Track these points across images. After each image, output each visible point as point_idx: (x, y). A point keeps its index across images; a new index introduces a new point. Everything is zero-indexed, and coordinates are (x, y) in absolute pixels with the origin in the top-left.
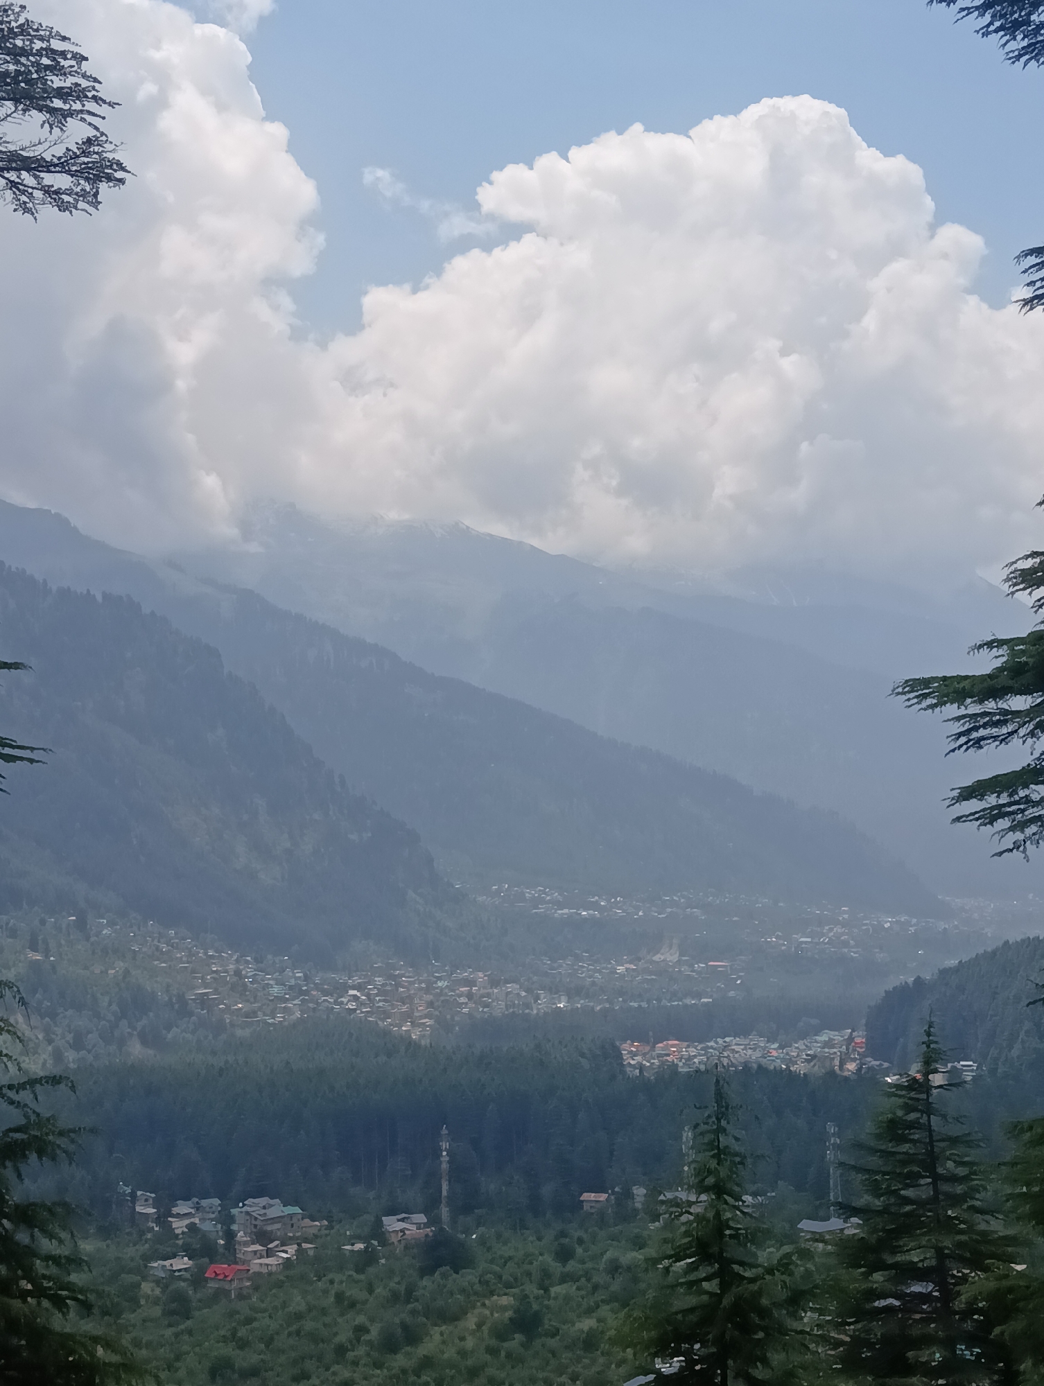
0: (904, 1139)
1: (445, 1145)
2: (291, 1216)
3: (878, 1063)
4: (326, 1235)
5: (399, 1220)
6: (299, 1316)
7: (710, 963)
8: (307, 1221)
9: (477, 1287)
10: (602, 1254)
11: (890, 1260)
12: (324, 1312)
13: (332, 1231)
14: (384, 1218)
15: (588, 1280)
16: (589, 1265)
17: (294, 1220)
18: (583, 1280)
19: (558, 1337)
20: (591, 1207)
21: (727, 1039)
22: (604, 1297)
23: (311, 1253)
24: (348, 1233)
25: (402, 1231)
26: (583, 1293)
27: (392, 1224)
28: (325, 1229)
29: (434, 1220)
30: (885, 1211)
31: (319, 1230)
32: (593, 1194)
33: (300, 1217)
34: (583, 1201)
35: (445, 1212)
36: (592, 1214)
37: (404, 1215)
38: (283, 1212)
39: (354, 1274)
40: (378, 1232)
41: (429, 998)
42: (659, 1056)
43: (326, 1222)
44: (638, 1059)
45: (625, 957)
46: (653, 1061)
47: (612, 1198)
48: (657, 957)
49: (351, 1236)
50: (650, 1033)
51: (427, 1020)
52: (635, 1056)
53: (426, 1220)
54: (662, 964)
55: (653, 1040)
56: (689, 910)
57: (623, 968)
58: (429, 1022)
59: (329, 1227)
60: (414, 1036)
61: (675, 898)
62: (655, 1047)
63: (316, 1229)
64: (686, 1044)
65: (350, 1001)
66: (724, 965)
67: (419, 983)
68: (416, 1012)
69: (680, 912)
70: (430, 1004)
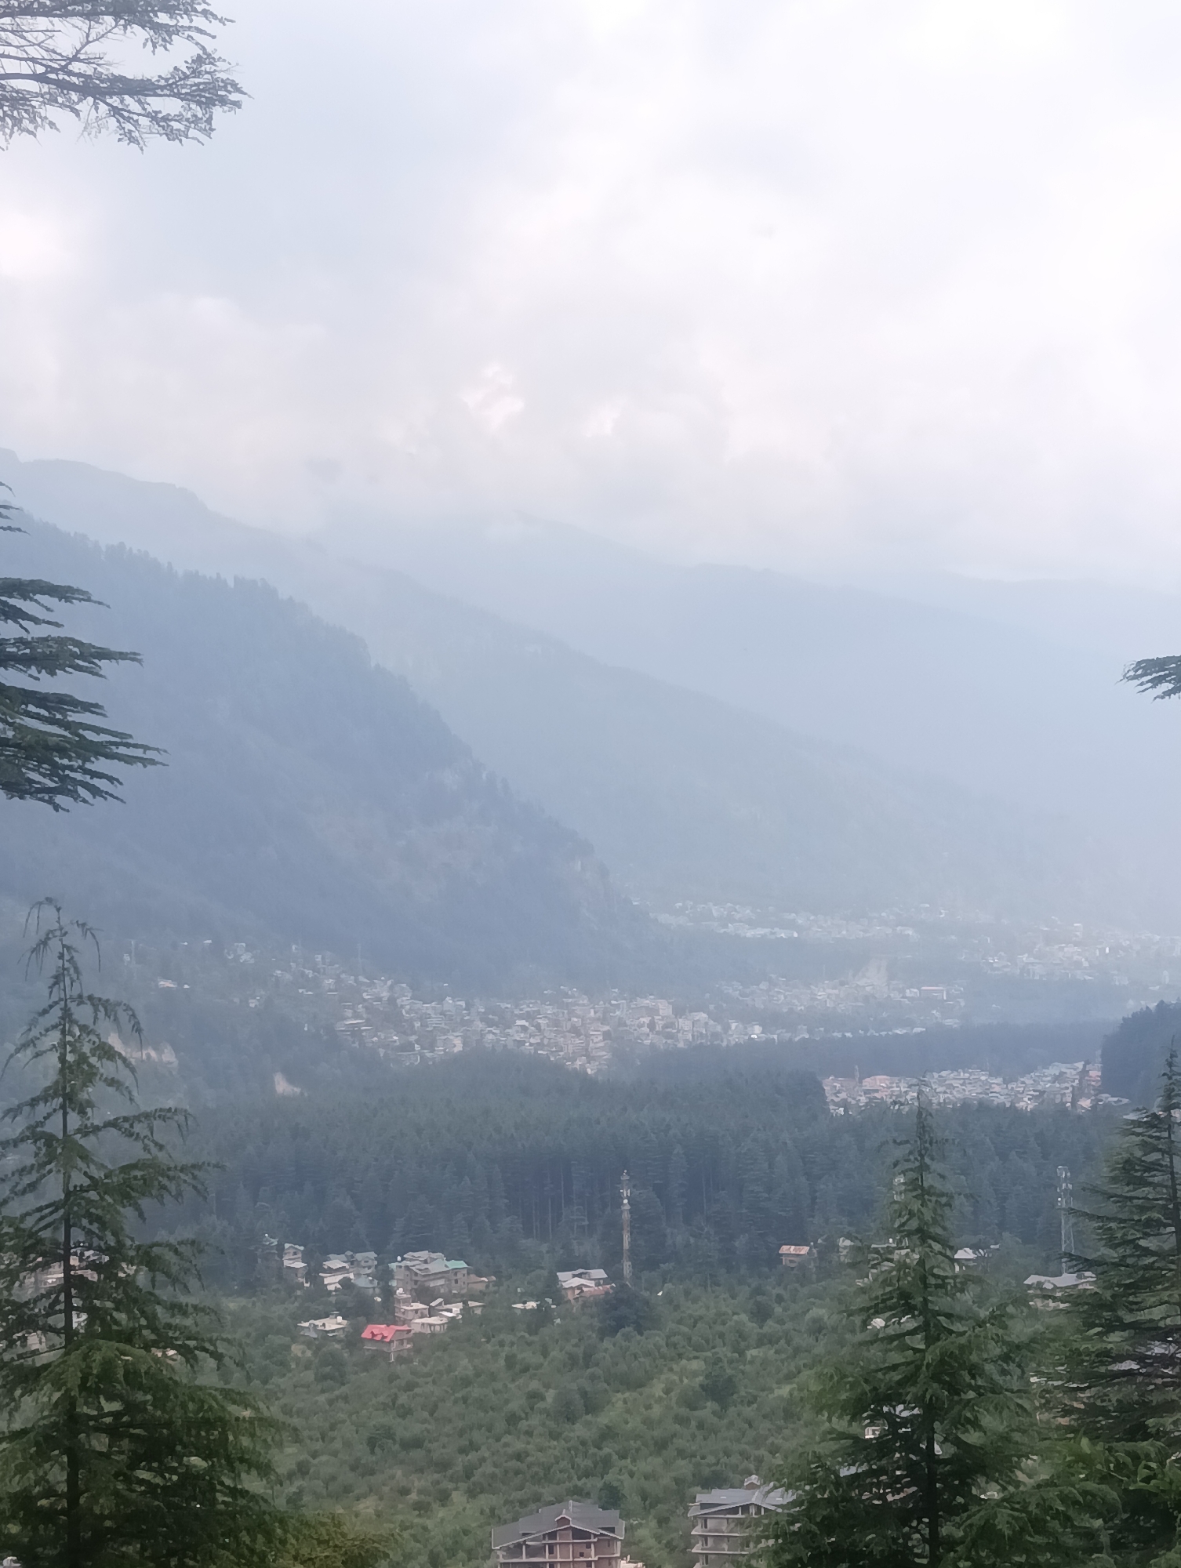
0: (1142, 1182)
1: (626, 1192)
2: (456, 1271)
3: (1116, 1099)
4: (495, 1292)
5: (574, 1276)
6: (466, 1382)
7: (923, 988)
8: (473, 1276)
9: (664, 1350)
10: (805, 1313)
11: (1129, 1318)
12: (493, 1377)
13: (501, 1288)
14: (558, 1274)
15: (788, 1343)
16: (789, 1325)
17: (459, 1276)
18: (783, 1342)
19: (755, 1405)
20: (791, 1261)
21: (944, 1073)
22: (805, 1361)
23: (478, 1312)
24: (519, 1290)
25: (579, 1287)
26: (783, 1356)
27: (569, 1280)
28: (494, 1286)
29: (614, 1276)
30: (1121, 1262)
31: (487, 1287)
32: (793, 1247)
33: (465, 1272)
34: (782, 1255)
35: (627, 1267)
36: (792, 1268)
37: (580, 1271)
38: (446, 1266)
39: (527, 1335)
40: (552, 1289)
41: (606, 1028)
42: (866, 1092)
43: (494, 1278)
44: (843, 1095)
45: (826, 982)
46: (859, 1098)
47: (815, 1251)
48: (861, 983)
49: (522, 1293)
50: (857, 1067)
51: (604, 1053)
52: (839, 1092)
53: (606, 1276)
54: (868, 989)
55: (857, 1074)
56: (899, 928)
57: (825, 994)
58: (605, 1055)
59: (498, 1284)
60: (589, 1071)
61: (883, 914)
62: (861, 1082)
63: (485, 1285)
64: (896, 1079)
65: (517, 1032)
66: (939, 991)
67: (595, 1013)
68: (591, 1045)
69: (889, 931)
70: (606, 1035)
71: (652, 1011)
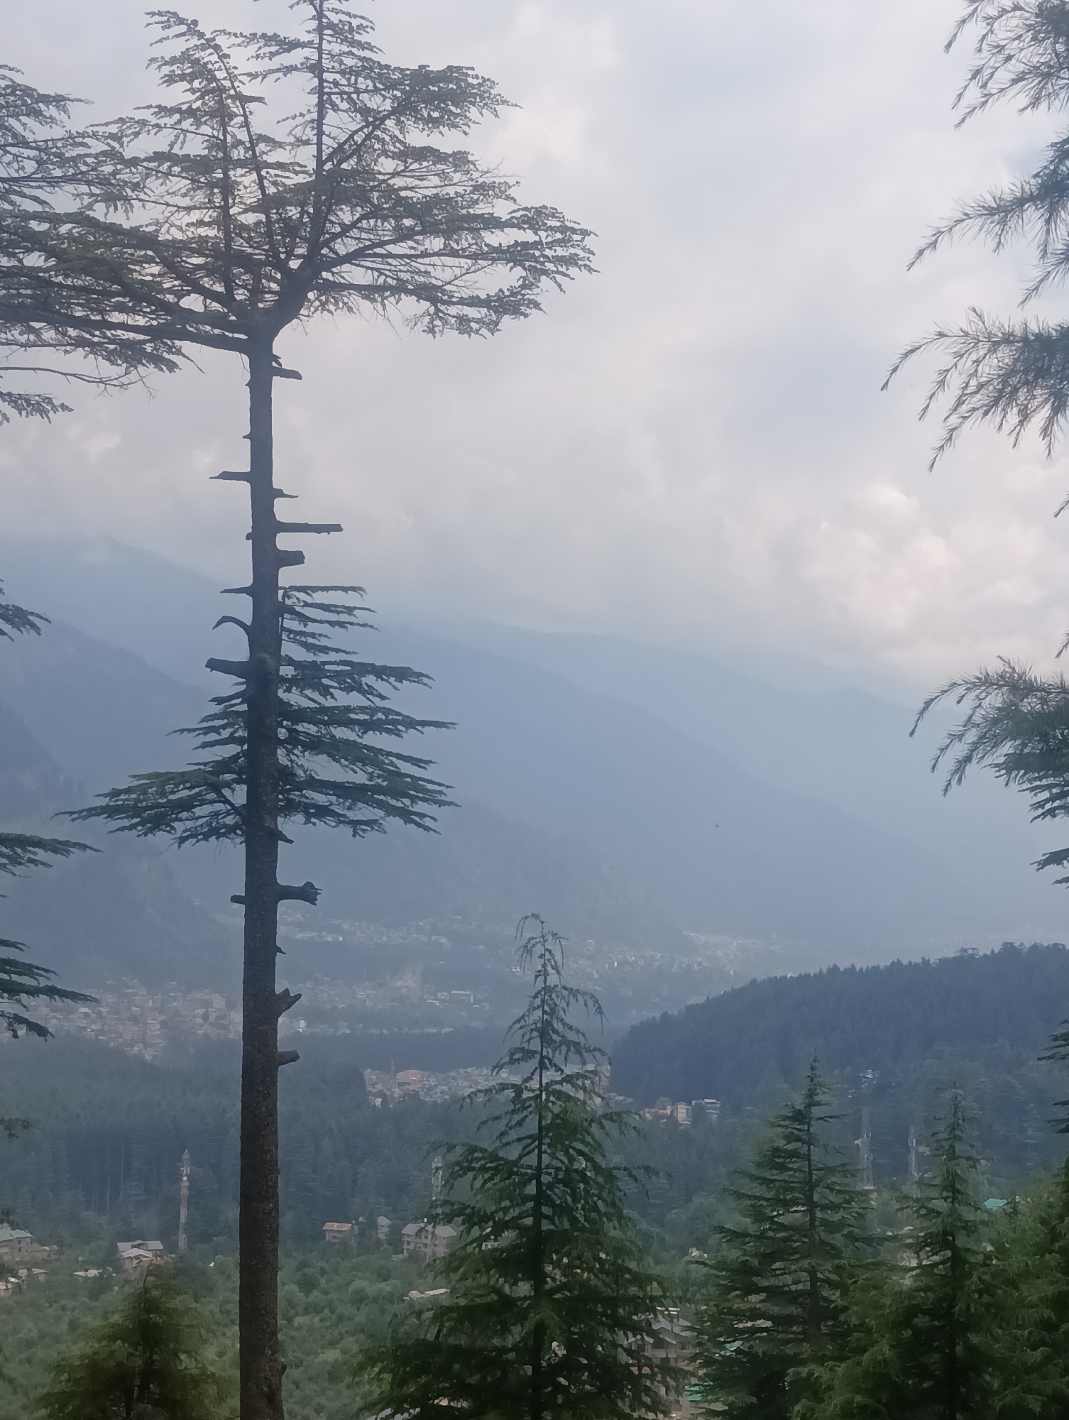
0: (783, 1168)
1: (186, 1170)
2: (19, 1240)
3: (622, 1098)
4: (57, 1261)
5: (134, 1247)
6: (30, 1344)
7: (453, 992)
8: (36, 1246)
9: (219, 1316)
10: (348, 1285)
11: (764, 1283)
12: (57, 1339)
13: (62, 1257)
14: (119, 1244)
15: (332, 1312)
16: (333, 1296)
17: (23, 1244)
18: (326, 1310)
19: (302, 1368)
20: (334, 1237)
21: (469, 1070)
22: (348, 1329)
23: (42, 1278)
24: (80, 1259)
25: (137, 1257)
26: (328, 1324)
27: (127, 1250)
28: (55, 1254)
29: (171, 1247)
30: (761, 1236)
31: (49, 1256)
32: (336, 1224)
33: (29, 1240)
34: (325, 1231)
35: (182, 1240)
36: (335, 1244)
37: (139, 1242)
38: (11, 1235)
39: (88, 1300)
40: (111, 1259)
41: (163, 1018)
42: (401, 1085)
43: (55, 1247)
44: (379, 1087)
45: (367, 983)
46: (393, 1090)
47: (356, 1227)
48: (399, 984)
49: (83, 1261)
50: (392, 1061)
51: (160, 1041)
52: (375, 1083)
53: (162, 1248)
54: (404, 991)
55: (393, 1068)
56: (434, 937)
57: (365, 994)
58: (162, 1043)
59: (60, 1253)
60: (147, 1057)
61: (420, 923)
62: (395, 1076)
63: (46, 1254)
64: (427, 1073)
65: (80, 1018)
66: (467, 994)
67: (153, 1003)
68: (148, 1031)
69: (425, 939)
70: (164, 1024)
71: (207, 1004)
